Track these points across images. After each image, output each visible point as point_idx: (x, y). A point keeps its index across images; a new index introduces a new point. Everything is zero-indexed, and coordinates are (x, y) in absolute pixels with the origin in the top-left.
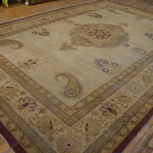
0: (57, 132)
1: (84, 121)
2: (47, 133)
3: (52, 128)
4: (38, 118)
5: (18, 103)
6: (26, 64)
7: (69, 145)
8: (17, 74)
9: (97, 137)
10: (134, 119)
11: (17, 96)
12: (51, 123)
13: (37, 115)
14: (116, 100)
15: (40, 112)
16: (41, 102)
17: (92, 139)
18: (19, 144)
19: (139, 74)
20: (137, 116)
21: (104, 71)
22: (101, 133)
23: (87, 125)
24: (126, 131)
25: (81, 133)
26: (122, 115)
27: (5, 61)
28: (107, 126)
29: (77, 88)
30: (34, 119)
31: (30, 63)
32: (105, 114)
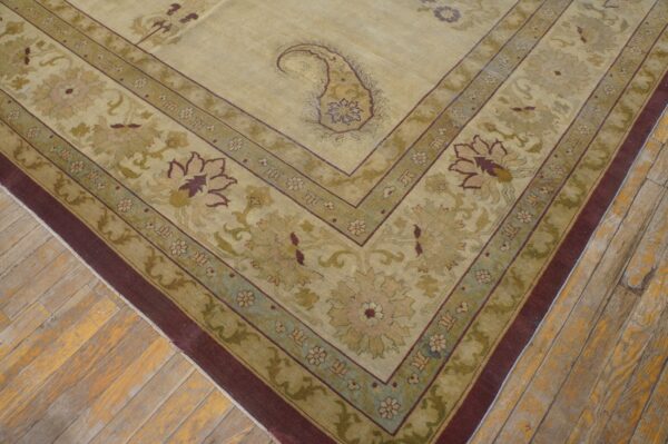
0: (321, 270)
1: (405, 218)
2: (289, 279)
3: (300, 258)
4: (248, 228)
5: (164, 180)
6: (159, 23)
7: (370, 313)
8: (137, 69)
9: (459, 271)
10: (571, 192)
11: (158, 155)
12: (294, 240)
13: (240, 217)
14: (501, 126)
15: (250, 206)
16: (243, 164)
17: (445, 282)
18: (205, 333)
19: (565, 18)
20: (580, 177)
21: (443, 19)
22: (469, 255)
23: (417, 232)
24: (549, 238)
25: (403, 264)
26: (527, 180)
27: (85, 23)
28: (486, 228)
29: (359, 95)
30: (234, 233)
31: (174, 19)
32: (471, 181)
